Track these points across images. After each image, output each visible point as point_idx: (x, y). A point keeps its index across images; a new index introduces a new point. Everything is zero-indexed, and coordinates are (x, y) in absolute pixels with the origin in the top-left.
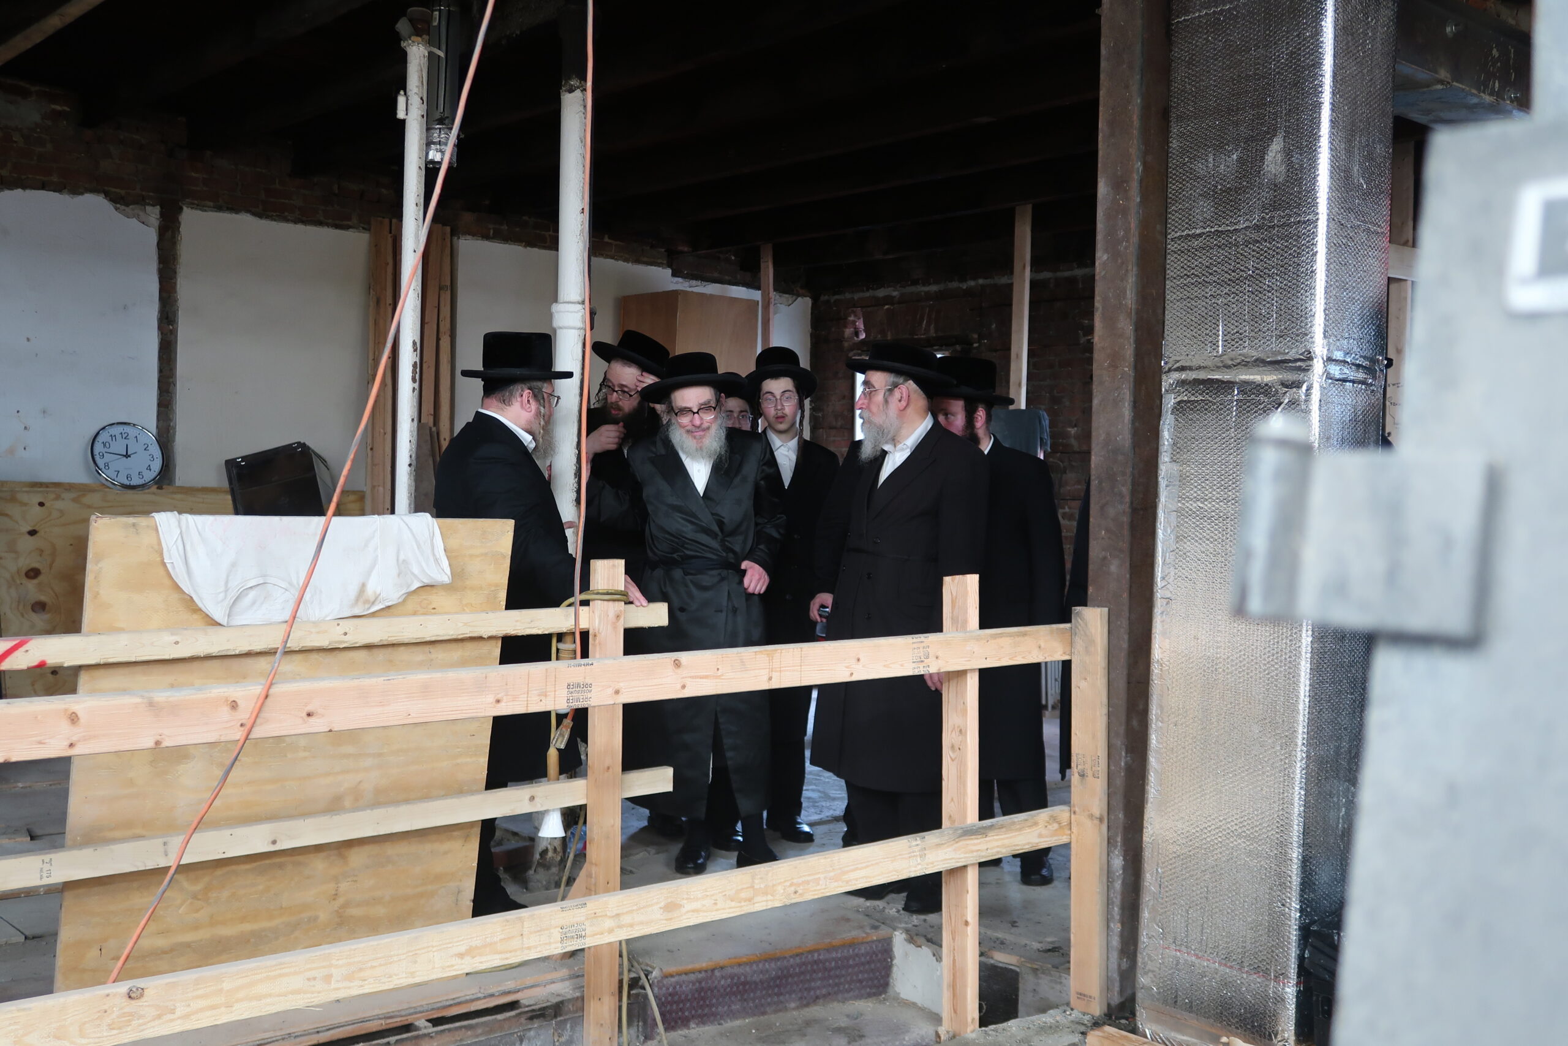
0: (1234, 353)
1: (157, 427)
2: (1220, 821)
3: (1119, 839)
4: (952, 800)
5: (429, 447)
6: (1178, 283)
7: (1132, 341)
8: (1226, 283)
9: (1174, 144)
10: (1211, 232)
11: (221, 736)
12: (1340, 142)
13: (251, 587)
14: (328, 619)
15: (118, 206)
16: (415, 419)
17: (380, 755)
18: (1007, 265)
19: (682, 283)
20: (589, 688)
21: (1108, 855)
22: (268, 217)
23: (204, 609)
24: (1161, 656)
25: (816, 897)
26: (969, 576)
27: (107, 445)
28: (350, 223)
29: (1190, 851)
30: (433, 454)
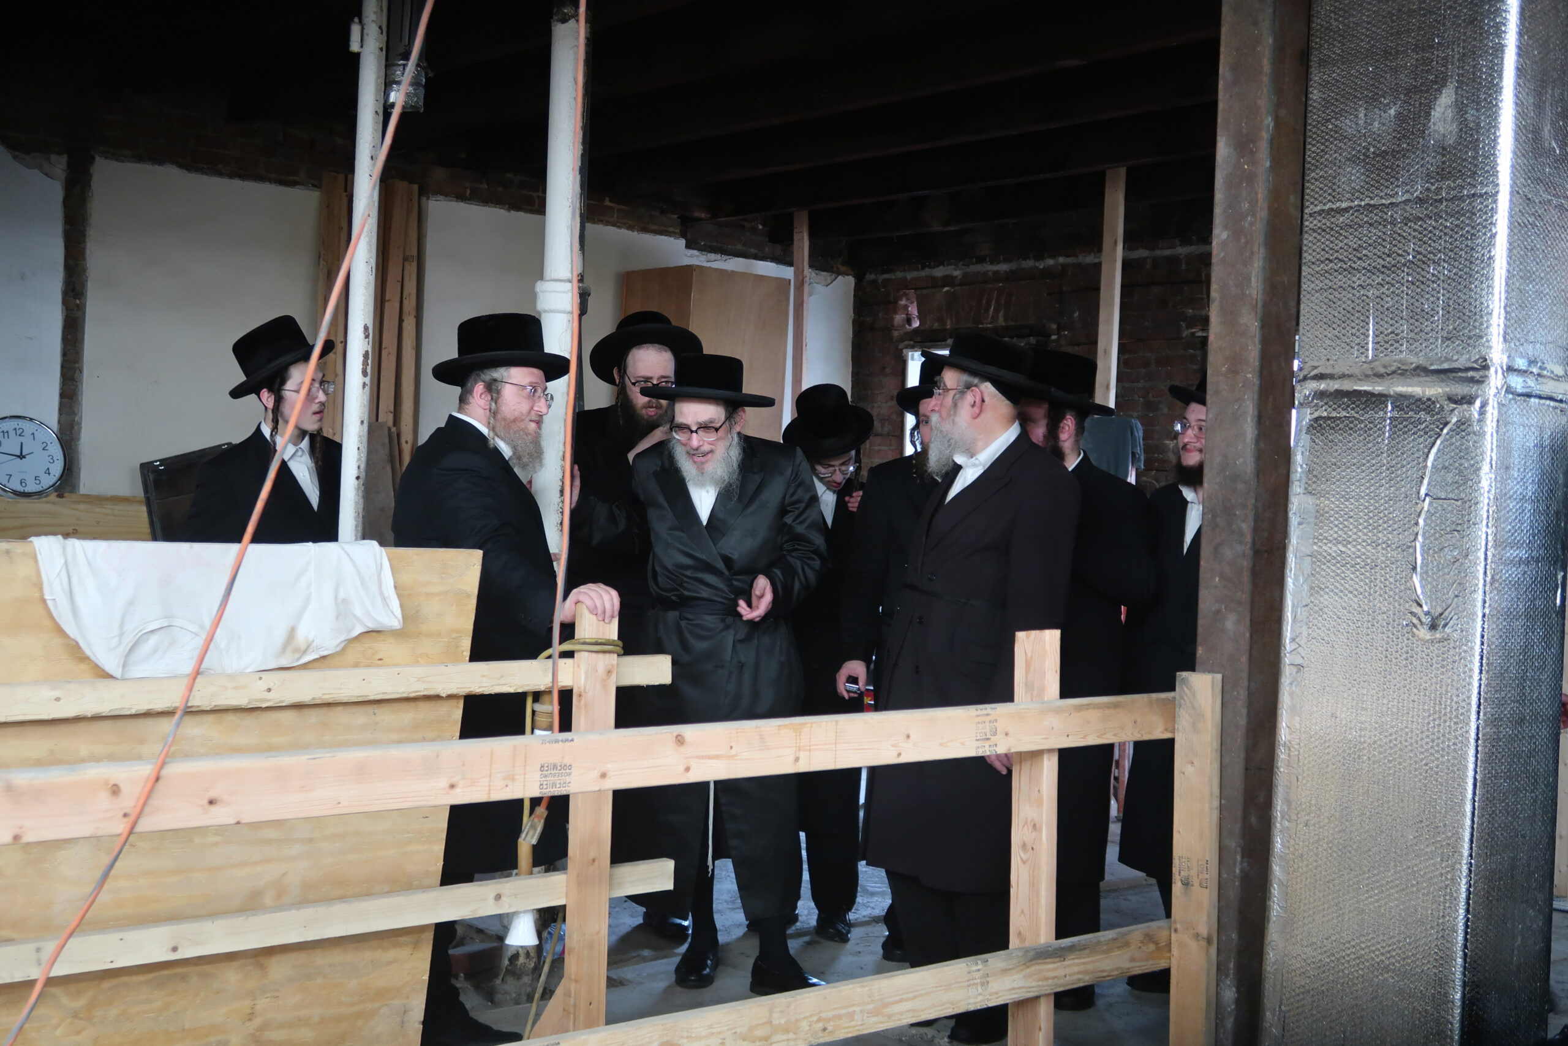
0: (1388, 358)
1: (59, 422)
2: (1363, 949)
3: (1231, 965)
4: (1022, 912)
5: (387, 451)
6: (1318, 269)
7: (1257, 340)
8: (1379, 270)
9: (1315, 95)
10: (1360, 206)
11: (98, 828)
12: (1528, 94)
13: (152, 631)
14: (248, 671)
15: (17, 153)
16: (365, 422)
17: (310, 841)
18: (1094, 240)
19: (697, 256)
20: (568, 771)
21: (1218, 985)
23: (92, 657)
24: (1288, 737)
25: (850, 1035)
26: (1048, 632)
28: (296, 178)
29: (1323, 985)
30: (392, 460)
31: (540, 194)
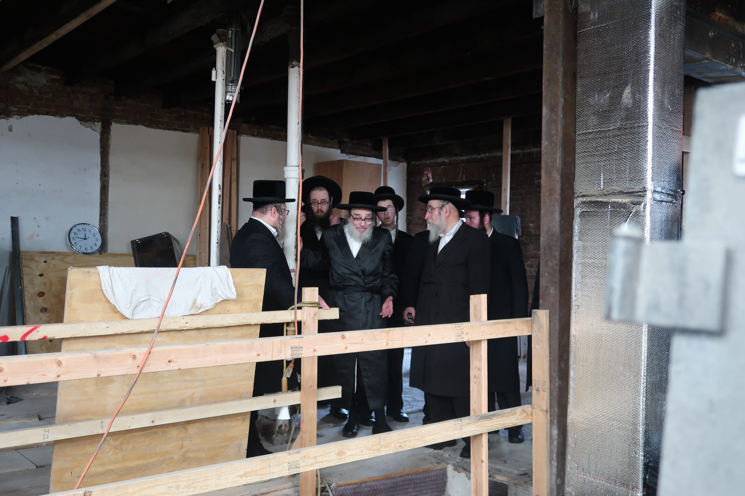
0: (609, 188)
1: (99, 225)
2: (605, 413)
3: (556, 421)
4: (475, 402)
5: (226, 234)
6: (581, 155)
7: (559, 183)
8: (604, 155)
9: (579, 90)
10: (597, 131)
11: (128, 371)
12: (658, 88)
13: (143, 301)
14: (178, 316)
15: (82, 122)
16: (220, 221)
17: (203, 380)
18: (499, 146)
19: (345, 156)
20: (301, 349)
21: (550, 429)
22: (151, 127)
23: (120, 311)
24: (575, 333)
25: (410, 449)
26: (482, 295)
27: (76, 234)
28: (189, 129)
29: (590, 427)
30: (228, 238)
31: (284, 133)
